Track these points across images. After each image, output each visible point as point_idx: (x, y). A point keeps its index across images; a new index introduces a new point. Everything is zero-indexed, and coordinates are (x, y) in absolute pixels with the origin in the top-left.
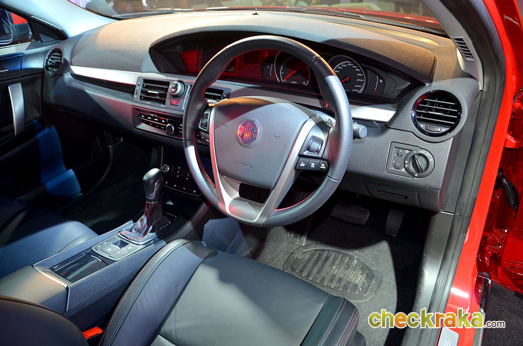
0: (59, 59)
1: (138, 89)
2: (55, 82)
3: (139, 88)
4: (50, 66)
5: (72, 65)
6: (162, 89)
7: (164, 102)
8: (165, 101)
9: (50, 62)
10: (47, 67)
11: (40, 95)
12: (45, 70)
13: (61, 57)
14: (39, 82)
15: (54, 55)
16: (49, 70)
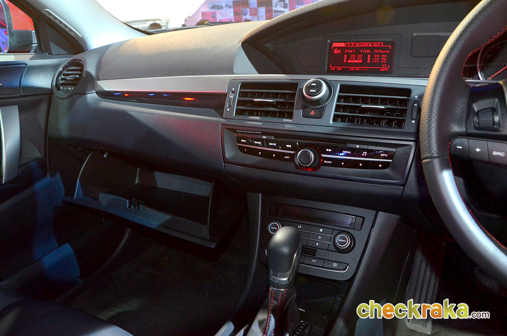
0: (77, 74)
1: (233, 98)
2: (72, 104)
3: (235, 97)
4: (63, 84)
5: (99, 80)
6: (284, 95)
7: (290, 115)
8: (293, 112)
9: (62, 79)
10: (57, 86)
11: (43, 126)
12: (55, 90)
13: (82, 70)
14: (43, 108)
15: (68, 70)
16: (60, 90)
